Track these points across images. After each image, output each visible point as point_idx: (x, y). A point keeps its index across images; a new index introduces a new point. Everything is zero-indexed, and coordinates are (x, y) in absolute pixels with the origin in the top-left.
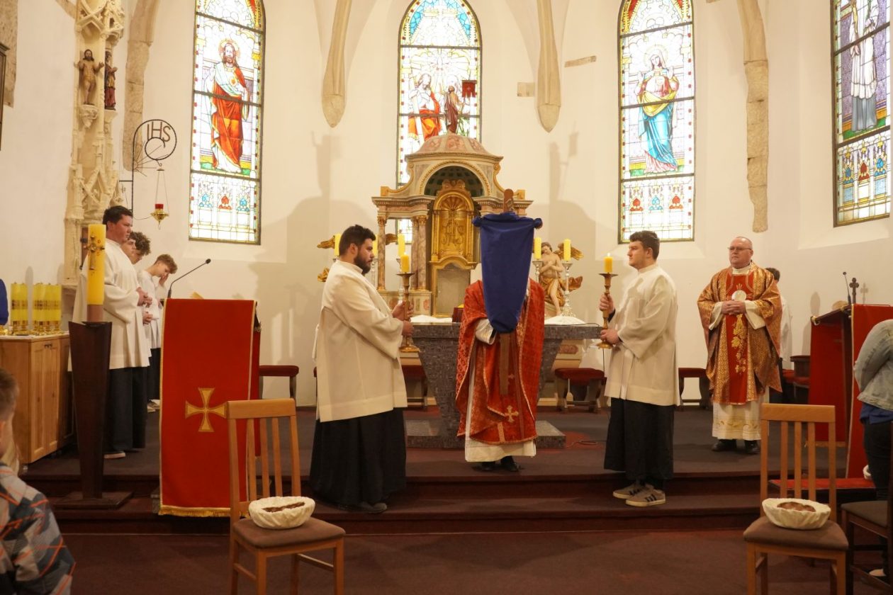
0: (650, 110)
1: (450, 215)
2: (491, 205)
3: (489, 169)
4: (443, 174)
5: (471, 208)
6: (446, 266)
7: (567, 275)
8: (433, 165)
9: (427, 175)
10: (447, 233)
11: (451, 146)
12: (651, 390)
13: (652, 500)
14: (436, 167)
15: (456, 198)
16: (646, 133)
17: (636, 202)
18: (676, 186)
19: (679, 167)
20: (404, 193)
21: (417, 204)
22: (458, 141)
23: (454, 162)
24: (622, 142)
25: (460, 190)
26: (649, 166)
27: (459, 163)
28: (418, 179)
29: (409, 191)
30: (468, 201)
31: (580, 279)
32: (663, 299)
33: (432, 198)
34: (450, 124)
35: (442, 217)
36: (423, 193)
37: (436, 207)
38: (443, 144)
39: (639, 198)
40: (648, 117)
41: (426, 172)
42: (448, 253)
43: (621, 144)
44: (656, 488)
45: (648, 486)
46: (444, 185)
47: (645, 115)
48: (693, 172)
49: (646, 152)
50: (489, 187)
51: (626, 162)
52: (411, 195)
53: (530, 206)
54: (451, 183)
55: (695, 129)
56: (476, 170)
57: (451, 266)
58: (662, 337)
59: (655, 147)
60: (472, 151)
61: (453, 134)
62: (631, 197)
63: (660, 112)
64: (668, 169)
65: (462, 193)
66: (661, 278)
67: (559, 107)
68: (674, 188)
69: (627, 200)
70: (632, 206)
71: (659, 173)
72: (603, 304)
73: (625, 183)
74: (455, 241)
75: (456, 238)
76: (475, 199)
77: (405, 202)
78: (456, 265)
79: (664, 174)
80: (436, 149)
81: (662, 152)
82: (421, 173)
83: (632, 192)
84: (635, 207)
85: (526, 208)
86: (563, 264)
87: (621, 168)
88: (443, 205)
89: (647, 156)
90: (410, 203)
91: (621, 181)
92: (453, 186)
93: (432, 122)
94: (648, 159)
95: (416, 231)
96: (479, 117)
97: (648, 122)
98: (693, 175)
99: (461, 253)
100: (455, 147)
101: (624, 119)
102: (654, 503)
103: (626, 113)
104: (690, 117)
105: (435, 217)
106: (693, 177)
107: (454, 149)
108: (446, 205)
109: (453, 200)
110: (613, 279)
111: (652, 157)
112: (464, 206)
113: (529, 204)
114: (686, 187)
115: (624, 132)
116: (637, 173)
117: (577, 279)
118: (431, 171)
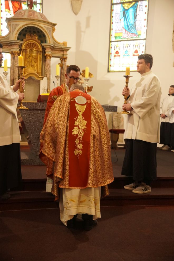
0: (126, 6)
1: (30, 52)
2: (51, 48)
3: (50, 29)
4: (26, 31)
5: (41, 49)
6: (28, 78)
7: (87, 84)
8: (21, 25)
9: (19, 30)
10: (28, 62)
11: (30, 15)
12: (147, 134)
13: (145, 191)
14: (23, 26)
15: (33, 44)
16: (123, 18)
17: (117, 52)
18: (136, 45)
19: (138, 35)
20: (6, 39)
21: (13, 45)
22: (34, 13)
23: (32, 24)
24: (112, 22)
25: (35, 39)
26: (124, 35)
27: (35, 25)
28: (13, 32)
29: (9, 38)
30: (39, 46)
31: (92, 87)
32: (156, 88)
33: (22, 42)
34: (29, 3)
35: (26, 53)
36: (16, 39)
37: (23, 48)
38: (26, 14)
39: (118, 51)
40: (125, 9)
41: (18, 28)
42: (29, 71)
43: (111, 23)
44: (147, 185)
45: (143, 183)
46: (27, 36)
47: (124, 8)
48: (145, 38)
49: (123, 28)
50: (50, 39)
51: (113, 33)
52: (10, 40)
53: (69, 50)
54: (30, 35)
55: (148, 16)
56: (43, 29)
57: (30, 78)
58: (153, 108)
59: (128, 25)
60: (42, 19)
61: (31, 9)
62: (114, 50)
63: (132, 7)
64: (133, 36)
65: (36, 41)
66: (155, 77)
67: (82, 2)
68: (136, 46)
69: (113, 52)
70: (115, 54)
71: (128, 38)
72: (125, 92)
73: (112, 43)
74: (33, 66)
75: (33, 64)
76: (43, 44)
77: (7, 43)
78: (33, 78)
79: (131, 39)
80: (23, 16)
81: (130, 28)
82: (15, 28)
83: (115, 47)
84: (116, 55)
85: (67, 51)
86: (85, 79)
87: (110, 35)
88: (26, 47)
89: (123, 29)
90: (10, 44)
91: (110, 42)
92: (31, 37)
93: (18, 5)
94: (124, 31)
95: (13, 59)
96: (41, 4)
97: (125, 12)
98: (145, 39)
99: (36, 72)
100: (33, 16)
101: (113, 10)
102: (146, 192)
103: (115, 7)
104: (146, 10)
105: (22, 53)
106: (145, 41)
107: (32, 17)
108: (28, 47)
109: (32, 45)
110: (130, 79)
111: (126, 30)
112: (37, 48)
113: (69, 49)
114: (141, 46)
115: (113, 17)
116: (118, 38)
117: (90, 87)
118: (21, 28)
